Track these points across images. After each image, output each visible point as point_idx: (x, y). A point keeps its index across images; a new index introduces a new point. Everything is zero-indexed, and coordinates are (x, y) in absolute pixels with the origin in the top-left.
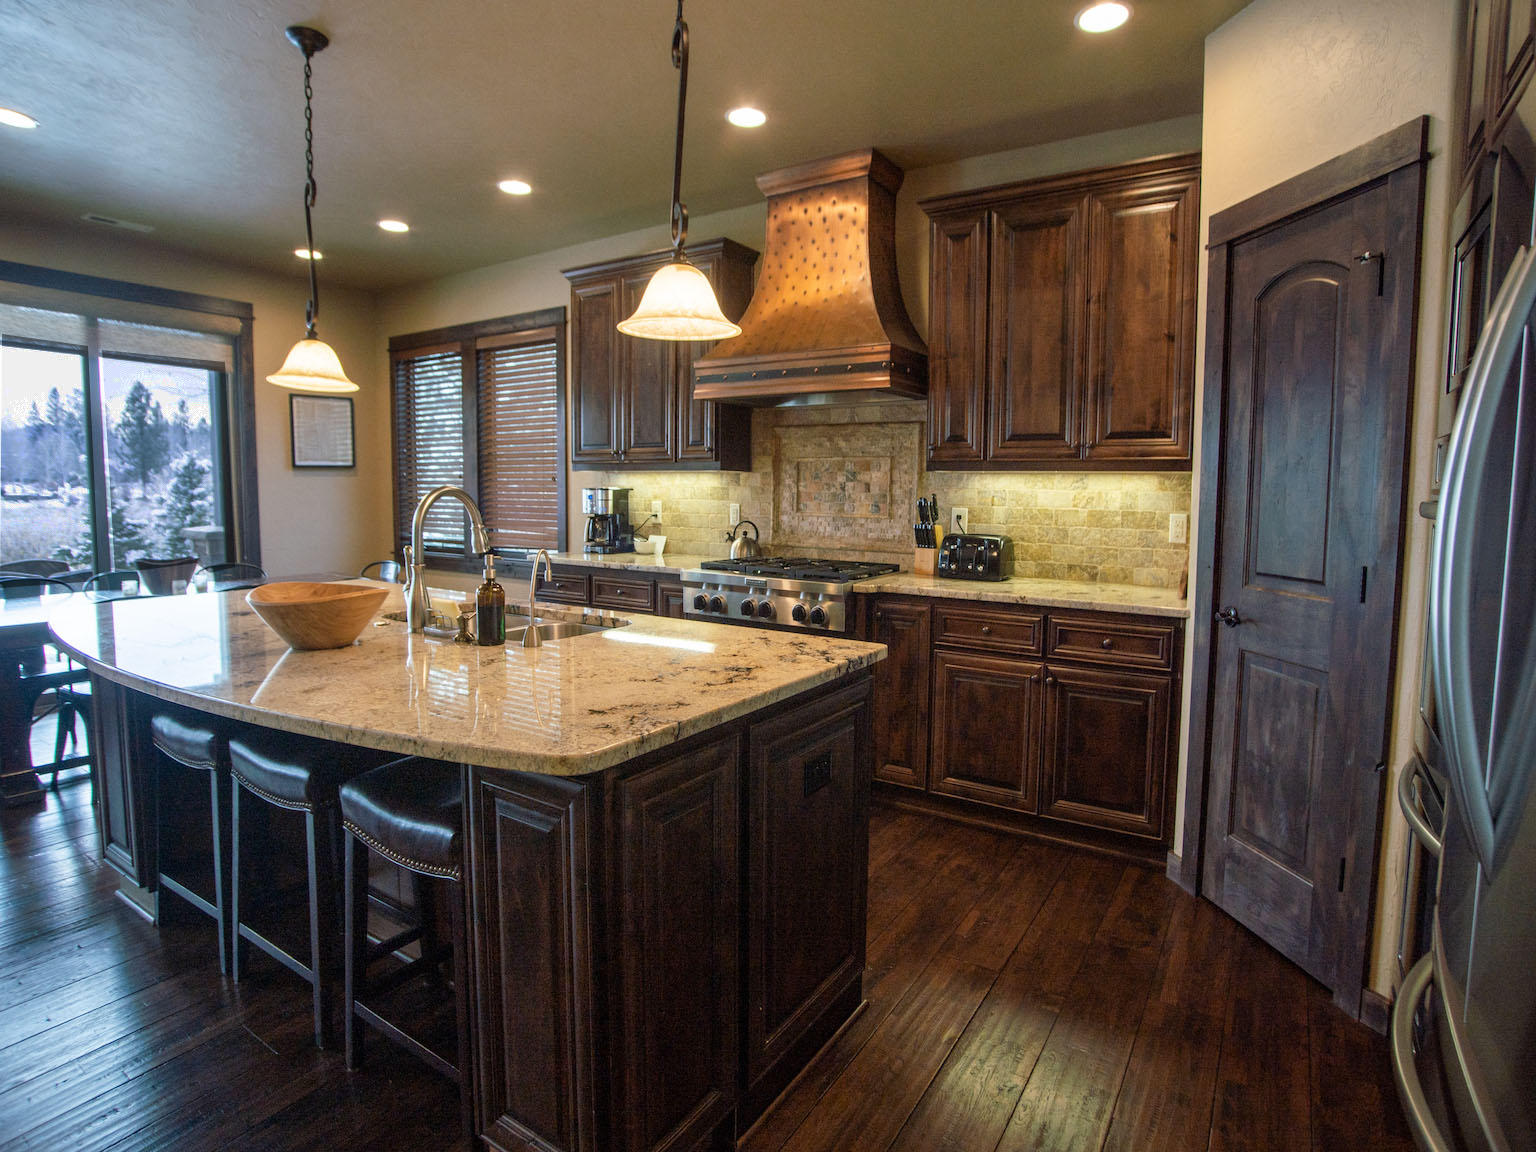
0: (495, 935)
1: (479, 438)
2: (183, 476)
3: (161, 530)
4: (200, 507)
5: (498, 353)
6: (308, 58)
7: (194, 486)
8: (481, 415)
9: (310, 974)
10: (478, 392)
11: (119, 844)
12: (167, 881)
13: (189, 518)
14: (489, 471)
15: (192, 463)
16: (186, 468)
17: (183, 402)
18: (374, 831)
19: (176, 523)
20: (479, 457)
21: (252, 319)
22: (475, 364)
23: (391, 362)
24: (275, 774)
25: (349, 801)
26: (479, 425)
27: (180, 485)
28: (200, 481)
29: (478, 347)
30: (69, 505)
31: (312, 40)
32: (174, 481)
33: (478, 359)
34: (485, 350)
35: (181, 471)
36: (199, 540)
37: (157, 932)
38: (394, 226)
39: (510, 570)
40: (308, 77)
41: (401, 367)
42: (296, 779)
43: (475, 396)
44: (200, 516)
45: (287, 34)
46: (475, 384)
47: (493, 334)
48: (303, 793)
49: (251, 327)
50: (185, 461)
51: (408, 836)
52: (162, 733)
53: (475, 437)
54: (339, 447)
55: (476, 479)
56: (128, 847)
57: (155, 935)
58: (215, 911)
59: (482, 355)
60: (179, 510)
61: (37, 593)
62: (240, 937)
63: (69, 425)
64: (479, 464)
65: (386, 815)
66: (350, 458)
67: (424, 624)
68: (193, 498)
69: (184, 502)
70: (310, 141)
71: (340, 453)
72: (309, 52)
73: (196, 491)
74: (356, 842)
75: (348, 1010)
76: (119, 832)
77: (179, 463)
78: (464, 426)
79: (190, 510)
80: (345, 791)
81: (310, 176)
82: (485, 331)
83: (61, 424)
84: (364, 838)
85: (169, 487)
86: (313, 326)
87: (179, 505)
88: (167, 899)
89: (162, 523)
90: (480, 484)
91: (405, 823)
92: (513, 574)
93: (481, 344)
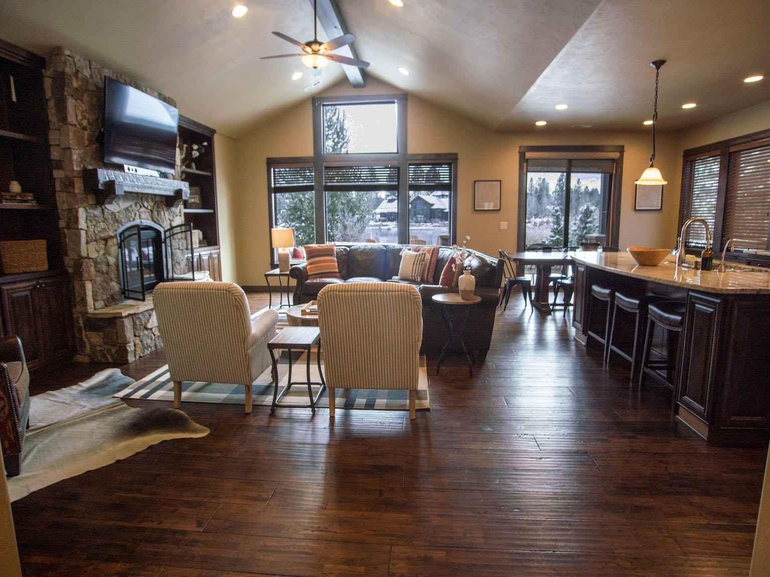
0: (690, 343)
1: (726, 195)
2: (584, 213)
3: (574, 235)
4: (590, 226)
5: (742, 152)
6: (658, 70)
7: (588, 218)
8: (729, 183)
9: (631, 360)
10: (728, 172)
11: (578, 322)
12: (590, 333)
13: (585, 231)
14: (730, 210)
15: (588, 208)
16: (586, 210)
17: (579, 180)
18: (657, 317)
19: (580, 233)
20: (725, 204)
21: (624, 151)
22: (727, 160)
23: (684, 161)
24: (628, 302)
25: (651, 309)
26: (727, 189)
27: (582, 217)
28: (590, 216)
29: (730, 151)
30: (534, 225)
31: (659, 64)
32: (580, 216)
33: (730, 157)
34: (734, 152)
35: (583, 211)
36: (592, 239)
37: (585, 348)
38: (689, 106)
39: (736, 259)
40: (657, 76)
41: (688, 163)
42: (635, 304)
43: (726, 175)
44: (589, 230)
45: (651, 64)
46: (727, 169)
47: (740, 144)
48: (637, 307)
49: (623, 154)
50: (585, 207)
51: (667, 319)
52: (595, 291)
53: (724, 195)
54: (655, 201)
55: (722, 214)
56: (580, 323)
57: (584, 349)
58: (604, 342)
59: (732, 154)
60: (581, 228)
61: (551, 252)
62: (611, 349)
63: (536, 193)
64: (725, 208)
65: (661, 313)
66: (660, 205)
67: (682, 263)
68: (587, 223)
69: (584, 225)
70: (656, 99)
71: (655, 203)
72: (658, 68)
73: (589, 220)
74: (652, 321)
75: (642, 370)
76: (578, 318)
77: (583, 208)
78: (718, 189)
79: (585, 228)
80: (650, 306)
81: (655, 111)
82: (736, 142)
83: (533, 192)
84: (654, 319)
85: (578, 218)
86: (652, 163)
87: (582, 226)
88: (590, 338)
89: (575, 233)
90: (724, 217)
91: (666, 315)
92: (737, 261)
93: (732, 149)
